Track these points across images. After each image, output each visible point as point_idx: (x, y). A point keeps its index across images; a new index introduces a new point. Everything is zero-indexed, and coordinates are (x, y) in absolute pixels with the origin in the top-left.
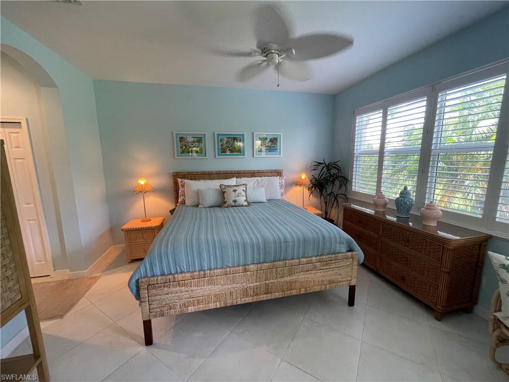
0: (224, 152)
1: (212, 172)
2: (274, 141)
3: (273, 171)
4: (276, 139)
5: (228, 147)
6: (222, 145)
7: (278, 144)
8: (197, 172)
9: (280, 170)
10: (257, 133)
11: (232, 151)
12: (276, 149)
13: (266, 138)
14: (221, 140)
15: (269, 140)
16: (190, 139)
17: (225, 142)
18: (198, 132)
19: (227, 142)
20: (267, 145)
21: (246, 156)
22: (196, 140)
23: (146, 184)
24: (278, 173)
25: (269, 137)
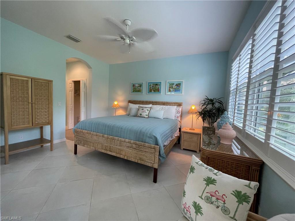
0: (151, 92)
1: (144, 101)
2: (179, 85)
3: (176, 103)
4: (180, 84)
5: (153, 89)
6: (150, 88)
7: (181, 87)
8: (137, 101)
9: (180, 103)
10: (168, 81)
11: (154, 91)
12: (180, 90)
13: (174, 84)
14: (150, 85)
15: (175, 85)
16: (137, 85)
17: (151, 86)
18: (140, 82)
19: (153, 86)
20: (174, 87)
21: (162, 94)
22: (139, 85)
23: (117, 104)
24: (179, 105)
25: (175, 83)
